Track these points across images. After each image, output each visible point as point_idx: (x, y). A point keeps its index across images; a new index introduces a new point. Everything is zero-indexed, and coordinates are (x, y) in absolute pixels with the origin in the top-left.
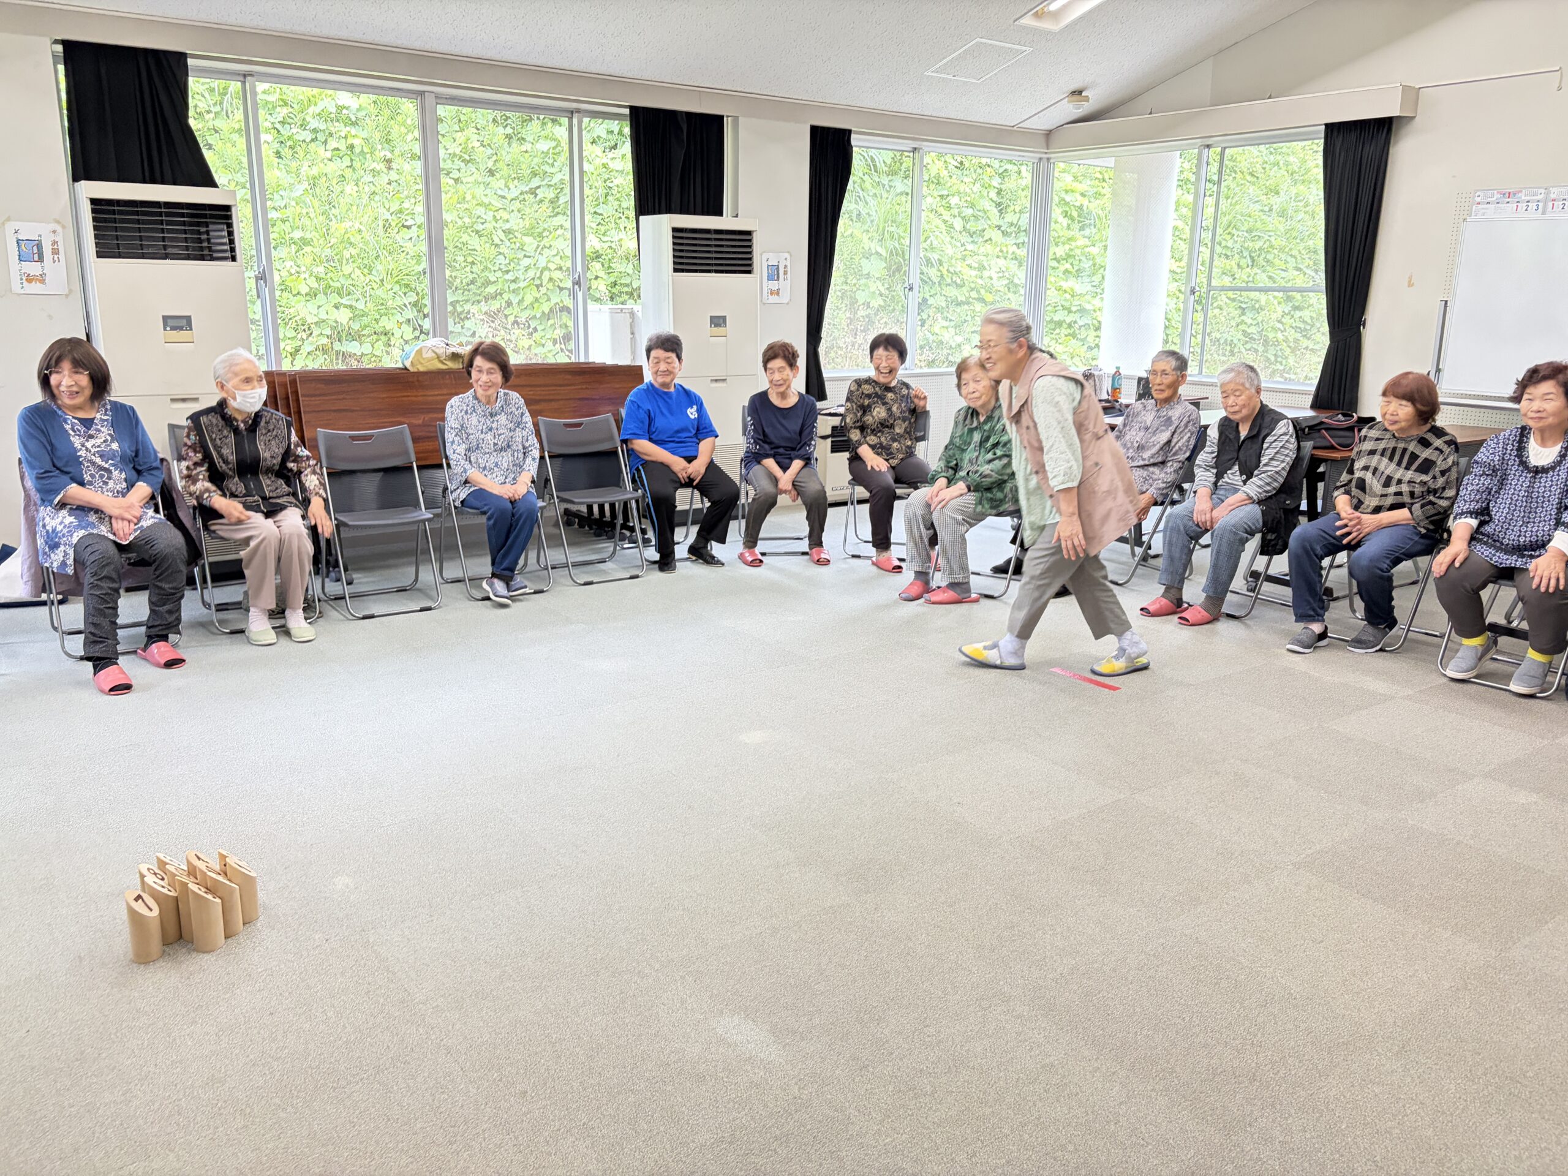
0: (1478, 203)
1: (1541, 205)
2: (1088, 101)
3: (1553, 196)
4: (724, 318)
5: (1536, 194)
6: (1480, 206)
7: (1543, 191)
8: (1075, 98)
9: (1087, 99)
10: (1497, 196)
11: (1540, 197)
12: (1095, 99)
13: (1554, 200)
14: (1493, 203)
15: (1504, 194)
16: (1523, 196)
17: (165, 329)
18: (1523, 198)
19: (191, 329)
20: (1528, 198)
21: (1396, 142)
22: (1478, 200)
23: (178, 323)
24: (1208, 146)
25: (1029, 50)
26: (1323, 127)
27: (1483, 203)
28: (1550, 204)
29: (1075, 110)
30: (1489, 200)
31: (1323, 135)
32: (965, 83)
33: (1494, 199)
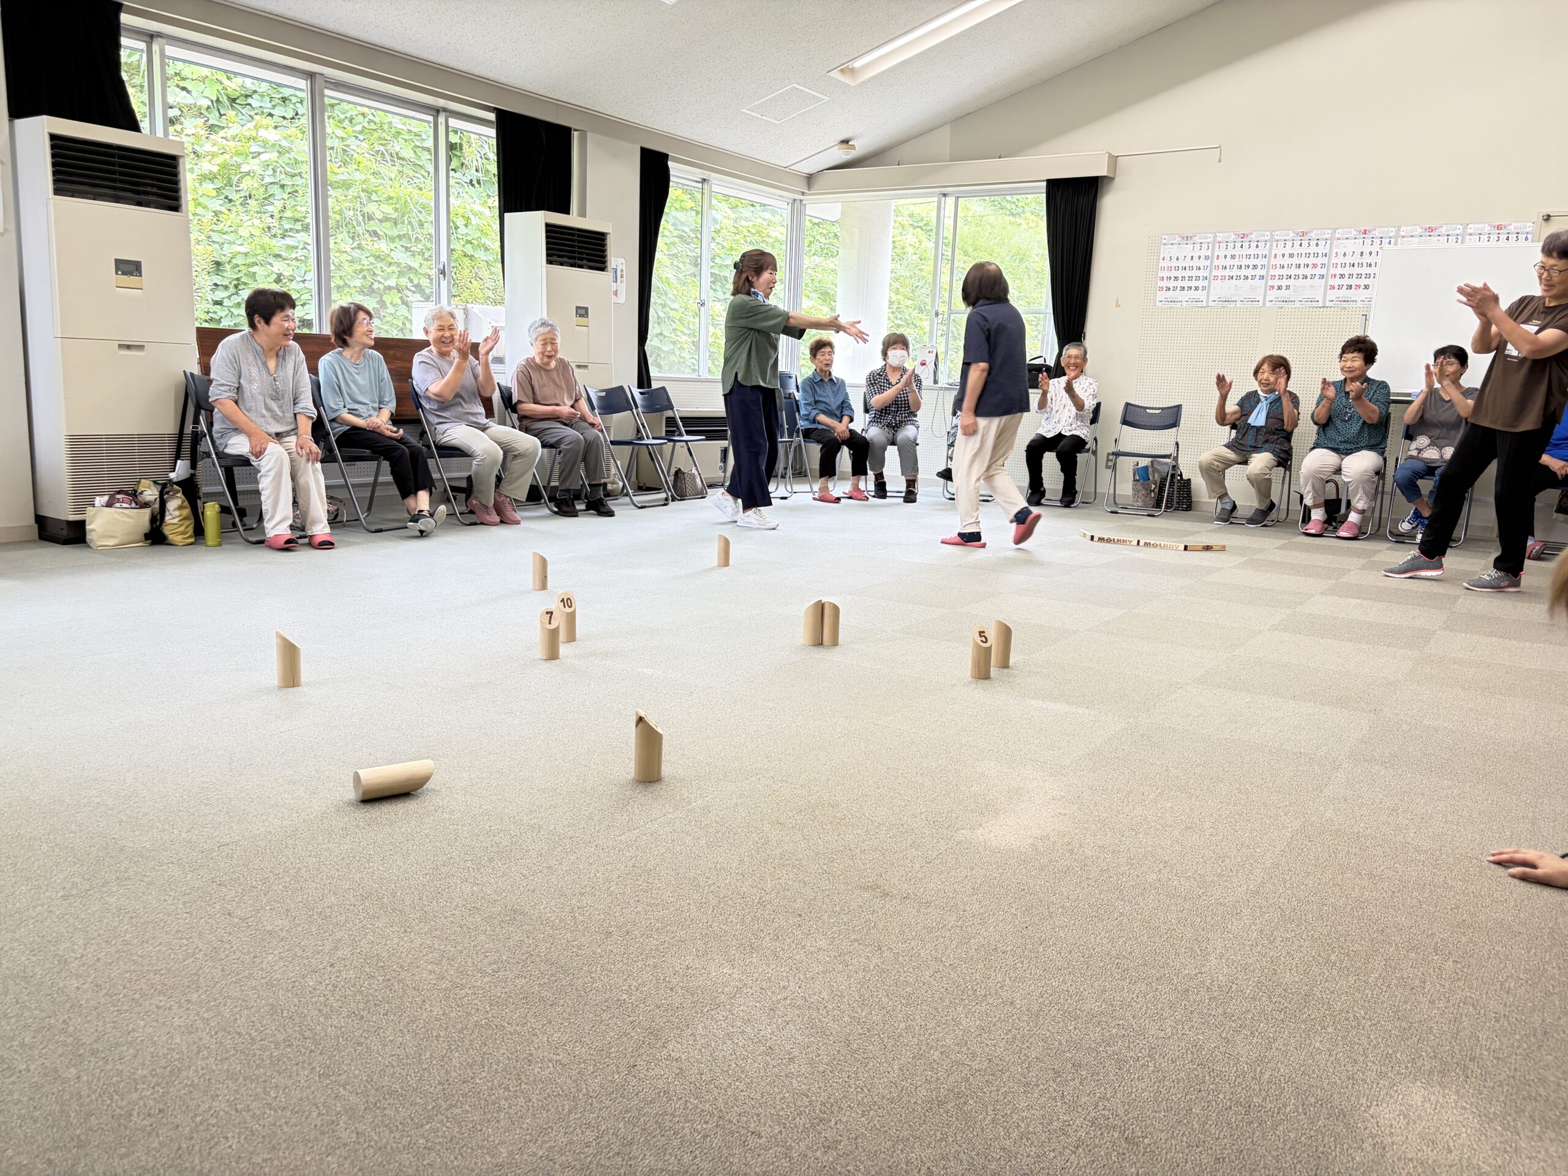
0: (1165, 244)
1: (1210, 245)
2: (854, 149)
3: (1219, 239)
4: (586, 309)
5: (1206, 238)
6: (1166, 247)
7: (1211, 235)
8: (844, 146)
9: (853, 147)
10: (1178, 239)
11: (1210, 240)
12: (861, 147)
13: (1220, 242)
14: (1176, 244)
15: (1184, 238)
16: (1197, 239)
17: (117, 273)
18: (1198, 241)
19: (141, 276)
20: (1201, 241)
21: (1102, 197)
22: (1165, 241)
23: (129, 268)
24: (945, 195)
25: (827, 99)
26: (1045, 184)
27: (1168, 244)
28: (1217, 245)
29: (842, 155)
30: (1173, 242)
31: (1045, 190)
32: (767, 122)
33: (1176, 241)
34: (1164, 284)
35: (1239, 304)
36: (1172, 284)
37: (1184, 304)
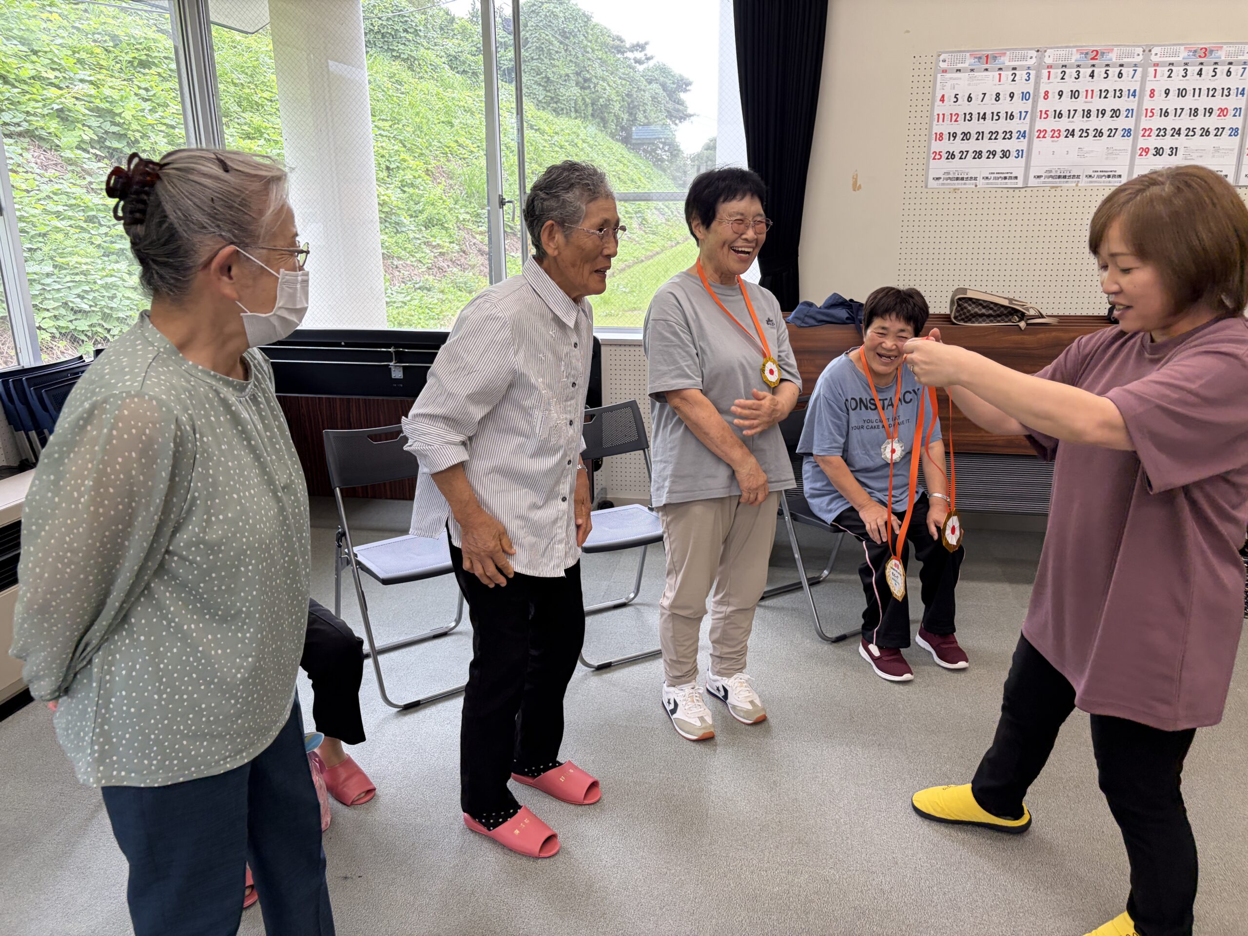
0: (945, 71)
3: (1048, 61)
5: (1024, 58)
6: (948, 75)
7: (1034, 53)
10: (969, 62)
11: (1031, 62)
13: (1050, 67)
14: (965, 70)
15: (980, 58)
16: (1006, 61)
18: (1007, 63)
20: (1013, 64)
22: (943, 65)
27: (951, 71)
28: (1045, 72)
30: (959, 66)
33: (966, 65)
34: (945, 146)
35: (1083, 182)
36: (958, 146)
37: (981, 183)
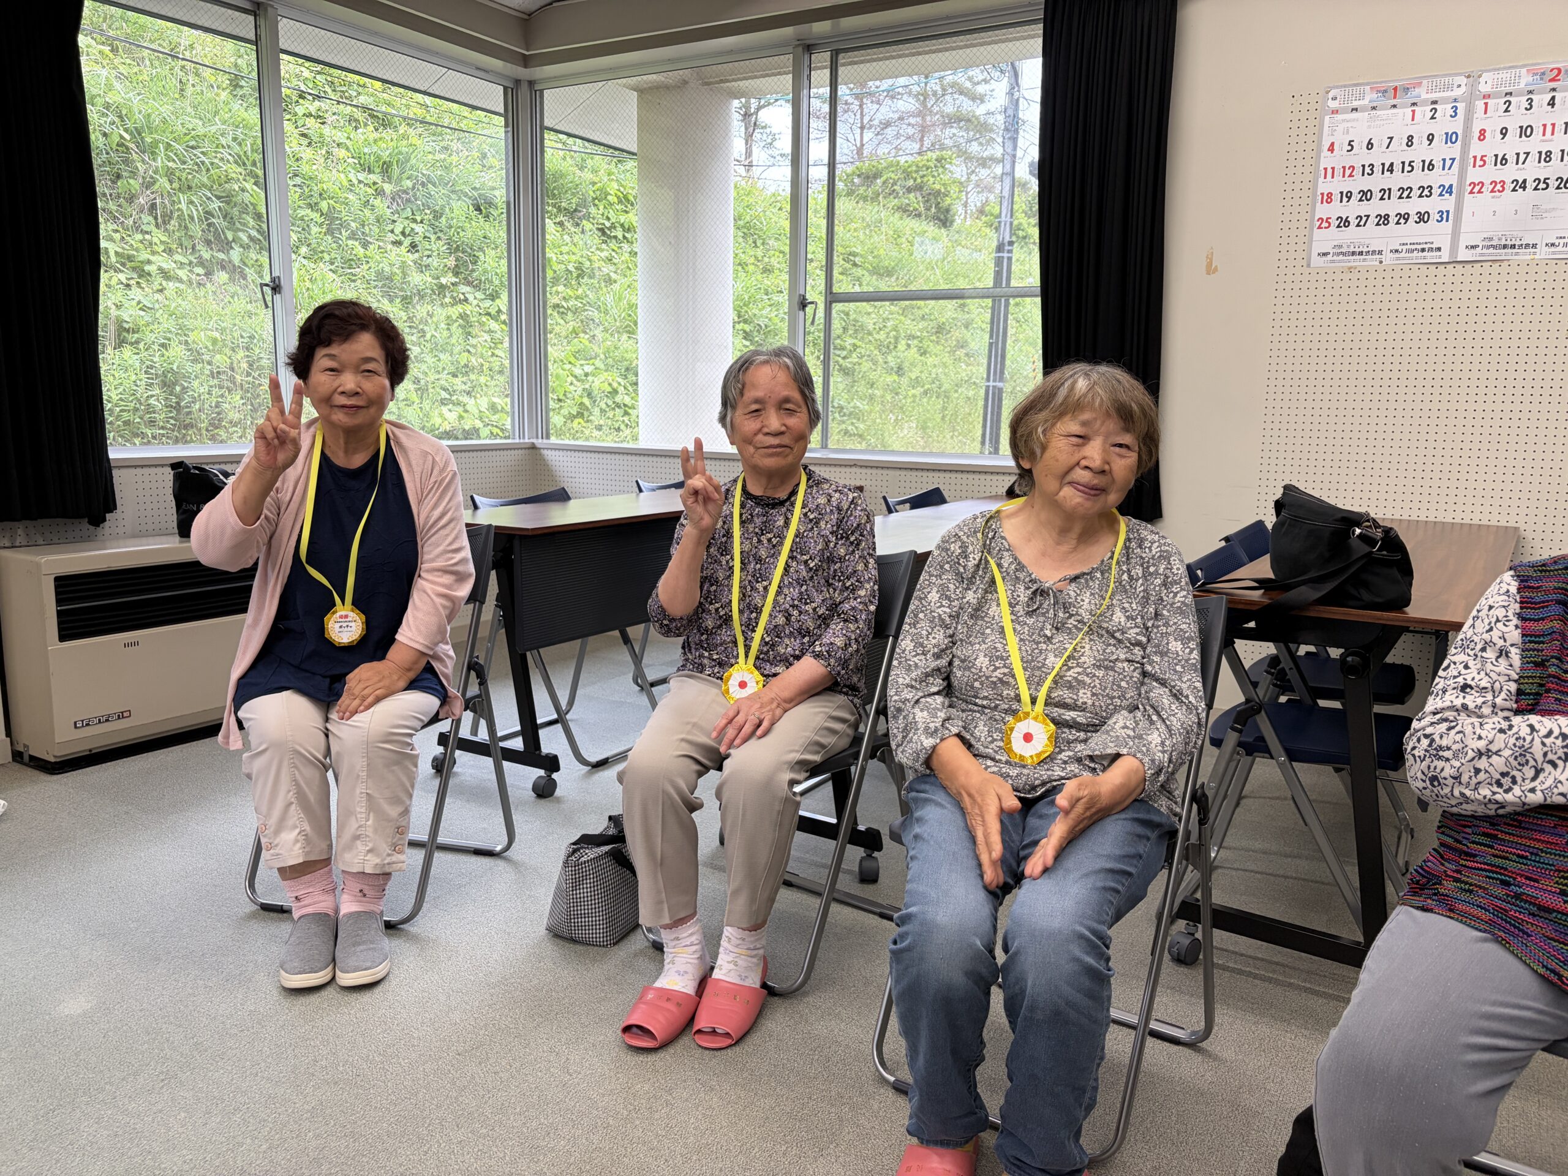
0: (1335, 112)
3: (1484, 88)
6: (1339, 117)
7: (1463, 80)
10: (1369, 98)
11: (1458, 92)
14: (1364, 109)
15: (1385, 91)
16: (1423, 93)
18: (1424, 96)
20: (1433, 96)
22: (1333, 104)
27: (1344, 111)
28: (1480, 105)
30: (1355, 104)
33: (1366, 102)
34: (1336, 210)
35: (1541, 253)
36: (1353, 209)
37: (1388, 258)
